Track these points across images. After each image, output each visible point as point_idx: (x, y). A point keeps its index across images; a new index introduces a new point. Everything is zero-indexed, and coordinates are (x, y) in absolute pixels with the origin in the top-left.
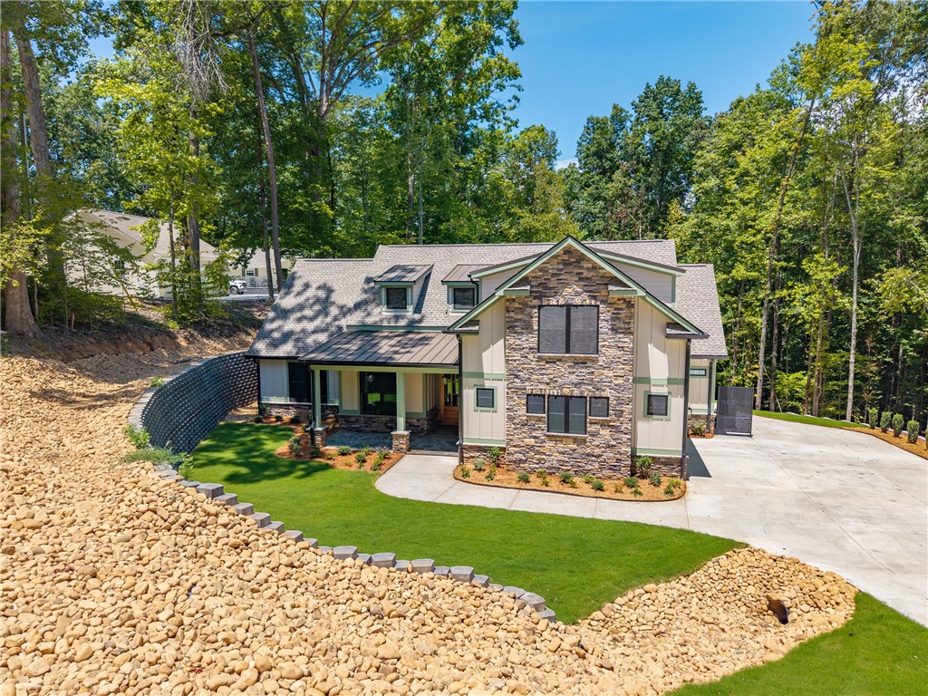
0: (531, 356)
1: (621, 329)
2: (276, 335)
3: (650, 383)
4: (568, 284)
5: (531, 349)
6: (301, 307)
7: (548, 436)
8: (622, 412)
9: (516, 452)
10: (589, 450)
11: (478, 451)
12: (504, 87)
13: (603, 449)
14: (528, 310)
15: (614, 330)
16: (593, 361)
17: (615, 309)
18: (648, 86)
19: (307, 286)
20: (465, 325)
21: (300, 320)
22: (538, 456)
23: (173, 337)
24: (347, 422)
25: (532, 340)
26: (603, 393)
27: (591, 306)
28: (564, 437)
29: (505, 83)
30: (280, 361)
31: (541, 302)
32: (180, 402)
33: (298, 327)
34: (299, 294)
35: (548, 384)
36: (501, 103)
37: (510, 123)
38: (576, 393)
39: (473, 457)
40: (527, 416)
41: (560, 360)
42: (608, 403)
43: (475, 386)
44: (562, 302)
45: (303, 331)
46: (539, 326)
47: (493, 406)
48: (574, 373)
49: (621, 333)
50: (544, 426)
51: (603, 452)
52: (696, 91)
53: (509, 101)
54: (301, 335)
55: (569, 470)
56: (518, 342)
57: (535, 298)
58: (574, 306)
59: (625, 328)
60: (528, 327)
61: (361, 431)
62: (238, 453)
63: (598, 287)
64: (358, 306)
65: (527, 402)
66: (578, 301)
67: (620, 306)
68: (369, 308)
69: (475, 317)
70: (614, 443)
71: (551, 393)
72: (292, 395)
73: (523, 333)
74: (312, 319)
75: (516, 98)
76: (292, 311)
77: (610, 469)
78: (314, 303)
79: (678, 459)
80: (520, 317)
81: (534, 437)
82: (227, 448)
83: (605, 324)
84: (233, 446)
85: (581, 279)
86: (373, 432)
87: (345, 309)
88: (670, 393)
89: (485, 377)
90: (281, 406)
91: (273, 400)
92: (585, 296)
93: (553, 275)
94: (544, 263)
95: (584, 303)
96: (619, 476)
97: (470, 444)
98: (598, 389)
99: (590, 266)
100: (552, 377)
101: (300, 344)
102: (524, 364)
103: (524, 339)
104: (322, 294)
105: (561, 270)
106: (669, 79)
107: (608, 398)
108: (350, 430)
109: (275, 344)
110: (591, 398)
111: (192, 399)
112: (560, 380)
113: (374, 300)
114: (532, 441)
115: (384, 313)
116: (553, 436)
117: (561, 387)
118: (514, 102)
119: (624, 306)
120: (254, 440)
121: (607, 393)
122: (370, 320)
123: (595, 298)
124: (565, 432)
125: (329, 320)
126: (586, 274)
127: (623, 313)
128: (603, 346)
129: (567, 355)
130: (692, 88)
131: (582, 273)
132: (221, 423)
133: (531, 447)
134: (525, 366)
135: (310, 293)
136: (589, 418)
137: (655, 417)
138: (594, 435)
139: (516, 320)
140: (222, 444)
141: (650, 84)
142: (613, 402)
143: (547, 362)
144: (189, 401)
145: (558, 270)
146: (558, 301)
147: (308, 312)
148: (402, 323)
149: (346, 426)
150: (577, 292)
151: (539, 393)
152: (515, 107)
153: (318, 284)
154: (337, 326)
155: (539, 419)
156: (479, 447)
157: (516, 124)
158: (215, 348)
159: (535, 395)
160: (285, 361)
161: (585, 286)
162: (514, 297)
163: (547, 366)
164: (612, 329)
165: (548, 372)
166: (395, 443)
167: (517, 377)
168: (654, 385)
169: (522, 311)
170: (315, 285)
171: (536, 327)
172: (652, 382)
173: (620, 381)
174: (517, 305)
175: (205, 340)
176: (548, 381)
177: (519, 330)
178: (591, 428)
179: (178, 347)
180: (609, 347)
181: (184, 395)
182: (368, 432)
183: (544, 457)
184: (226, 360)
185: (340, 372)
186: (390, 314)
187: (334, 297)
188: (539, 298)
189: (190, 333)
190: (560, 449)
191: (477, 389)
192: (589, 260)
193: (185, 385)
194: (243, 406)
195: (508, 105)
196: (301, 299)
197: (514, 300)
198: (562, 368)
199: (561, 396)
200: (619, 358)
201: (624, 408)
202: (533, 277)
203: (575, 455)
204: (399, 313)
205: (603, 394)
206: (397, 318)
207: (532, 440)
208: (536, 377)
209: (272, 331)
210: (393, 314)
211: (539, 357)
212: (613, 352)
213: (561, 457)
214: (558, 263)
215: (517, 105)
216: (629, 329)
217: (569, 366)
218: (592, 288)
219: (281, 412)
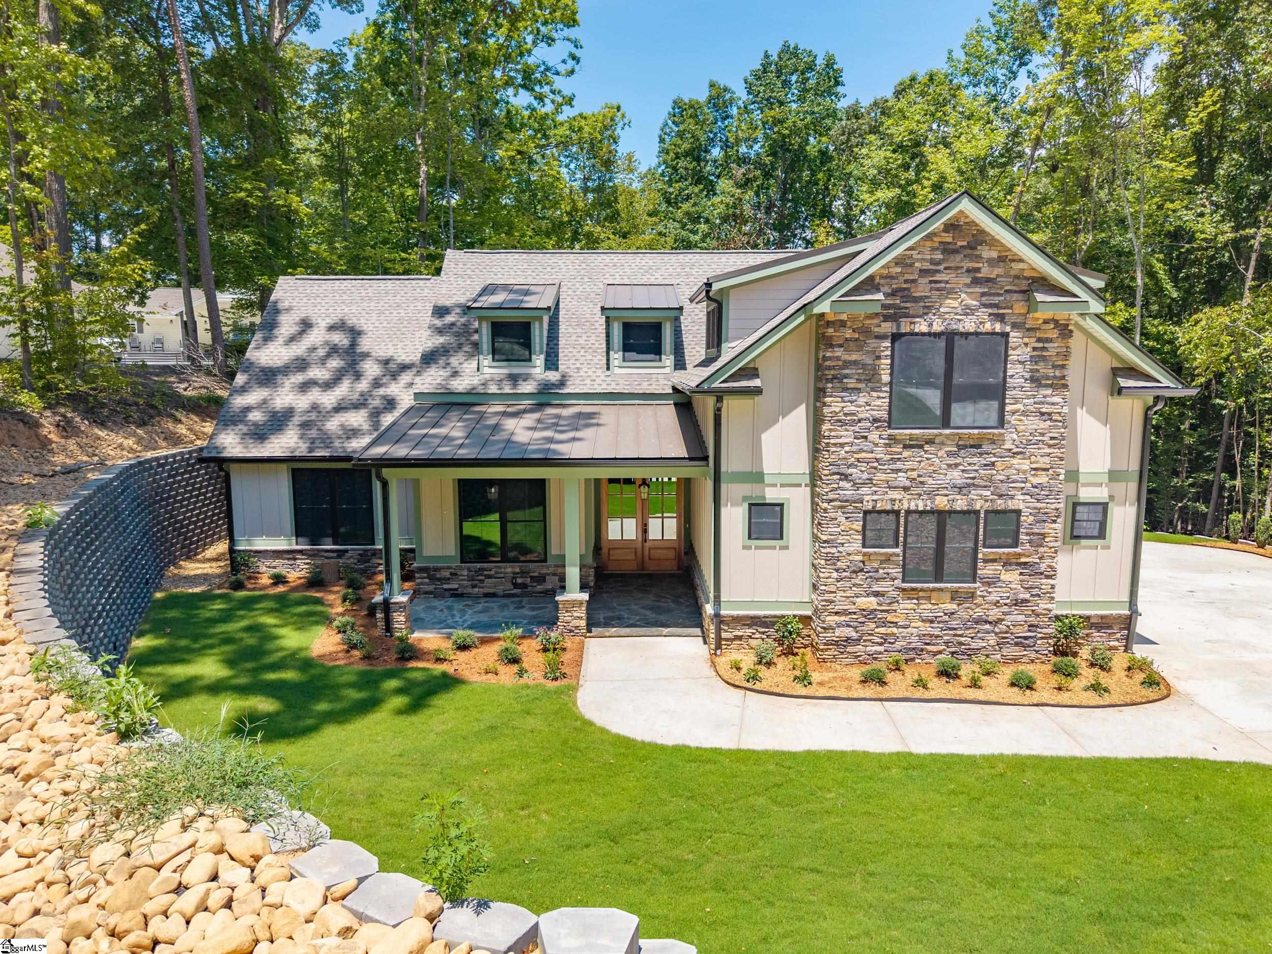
0: (874, 436)
1: (1048, 378)
2: (256, 416)
3: (1077, 481)
4: (951, 292)
5: (876, 420)
6: (301, 364)
7: (904, 590)
8: (1043, 536)
9: (839, 625)
10: (979, 613)
11: (750, 626)
12: (553, 40)
13: (1006, 609)
14: (873, 343)
15: (1036, 381)
16: (993, 442)
17: (1039, 340)
18: (767, 56)
19: (306, 325)
20: (732, 378)
21: (305, 387)
22: (882, 630)
23: (32, 424)
24: (432, 579)
25: (878, 402)
26: (1010, 502)
27: (993, 333)
28: (934, 590)
29: (555, 35)
30: (273, 465)
31: (899, 327)
32: (88, 560)
33: (302, 402)
34: (292, 339)
35: (905, 489)
36: (550, 64)
37: (560, 100)
38: (961, 504)
39: (740, 638)
40: (865, 554)
41: (930, 442)
42: (1018, 521)
43: (745, 499)
44: (937, 327)
45: (315, 407)
46: (891, 374)
47: (782, 538)
48: (956, 465)
49: (1046, 386)
50: (896, 571)
51: (1004, 614)
52: (835, 67)
53: (564, 61)
54: (313, 416)
55: (940, 652)
56: (851, 408)
57: (886, 318)
58: (962, 334)
59: (1055, 377)
60: (871, 378)
61: (461, 596)
62: (230, 662)
63: (1008, 297)
64: (429, 358)
65: (864, 527)
66: (968, 325)
67: (1050, 335)
68: (454, 361)
69: (753, 360)
70: (1027, 596)
71: (913, 507)
72: (299, 532)
73: (859, 390)
74: (328, 385)
75: (574, 57)
76: (285, 370)
77: (1017, 644)
78: (328, 355)
79: (1120, 616)
80: (854, 357)
81: (877, 594)
82: (200, 652)
83: (1019, 368)
84: (212, 647)
85: (976, 282)
86: (487, 595)
87: (392, 366)
88: (1111, 497)
89: (767, 480)
90: (278, 554)
91: (262, 544)
92: (983, 313)
93: (923, 272)
94: (910, 249)
95: (982, 329)
96: (1033, 655)
97: (735, 613)
98: (1001, 496)
99: (994, 254)
100: (914, 474)
101: (313, 433)
102: (861, 451)
103: (862, 400)
104: (340, 339)
105: (938, 263)
106: (796, 48)
107: (1018, 512)
108: (438, 595)
109: (260, 434)
110: (987, 512)
111: (106, 552)
112: (930, 481)
113: (460, 346)
114: (871, 602)
115: (487, 370)
116: (913, 589)
117: (932, 494)
118: (571, 63)
119: (1054, 334)
120: (249, 629)
121: (1018, 502)
122: (460, 385)
123: (1001, 318)
124: (936, 581)
125: (363, 385)
126: (986, 271)
127: (1053, 348)
128: (1014, 413)
129: (947, 431)
130: (830, 63)
131: (978, 270)
132: (159, 595)
133: (868, 614)
134: (863, 455)
135: (316, 336)
136: (983, 552)
137: (1084, 542)
138: (990, 582)
139: (847, 364)
140: (183, 643)
141: (770, 53)
142: (1027, 519)
143: (905, 447)
144: (102, 556)
145: (933, 262)
146: (931, 325)
147: (317, 373)
148: (527, 387)
149: (431, 588)
150: (967, 307)
151: (889, 507)
152: (572, 72)
153: (329, 321)
154: (384, 397)
155: (887, 559)
156: (753, 618)
157: (569, 101)
158: (121, 446)
159: (880, 512)
160: (284, 466)
161: (983, 294)
162: (844, 317)
163: (906, 454)
164: (1032, 380)
165: (909, 465)
166: (564, 616)
167: (845, 477)
168: (1084, 485)
169: (859, 344)
170: (323, 323)
171: (886, 378)
172: (1082, 479)
173: (1043, 479)
174: (849, 334)
175: (96, 431)
176: (908, 483)
177: (851, 383)
178: (985, 571)
179: (45, 443)
180: (1025, 413)
181: (92, 543)
182: (477, 597)
183: (895, 630)
184: (151, 468)
185: (416, 483)
186: (501, 370)
187: (365, 344)
188: (893, 318)
189: (64, 416)
190: (926, 614)
191: (751, 505)
192: (993, 242)
193: (91, 520)
194: (189, 558)
195: (562, 68)
196: (299, 349)
197: (843, 324)
198: (937, 457)
199: (932, 512)
200: (1042, 435)
201: (1048, 528)
202: (882, 277)
203: (954, 624)
204: (517, 369)
205: (1012, 505)
206: (514, 379)
207: (873, 599)
208: (883, 476)
209: (248, 409)
210: (505, 371)
211: (891, 437)
212: (1034, 424)
213: (926, 628)
214: (933, 249)
215: (577, 68)
216: (1063, 377)
217: (949, 454)
218: (996, 300)
219: (281, 567)
